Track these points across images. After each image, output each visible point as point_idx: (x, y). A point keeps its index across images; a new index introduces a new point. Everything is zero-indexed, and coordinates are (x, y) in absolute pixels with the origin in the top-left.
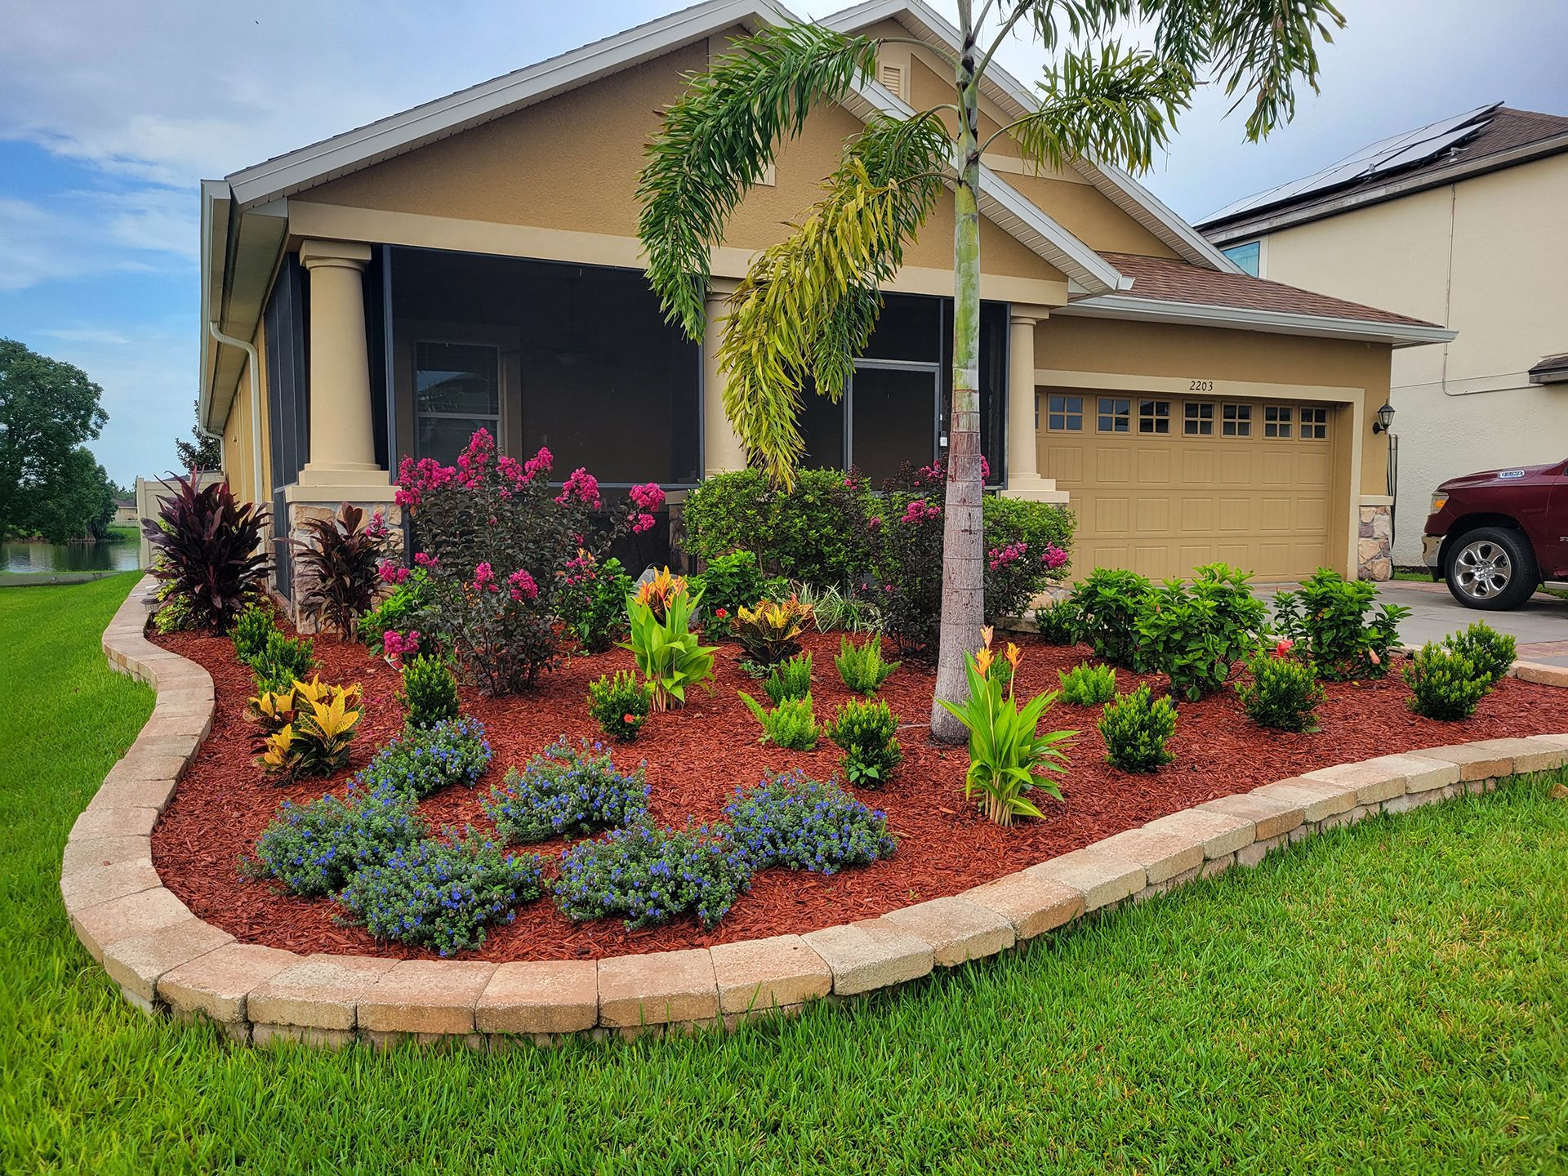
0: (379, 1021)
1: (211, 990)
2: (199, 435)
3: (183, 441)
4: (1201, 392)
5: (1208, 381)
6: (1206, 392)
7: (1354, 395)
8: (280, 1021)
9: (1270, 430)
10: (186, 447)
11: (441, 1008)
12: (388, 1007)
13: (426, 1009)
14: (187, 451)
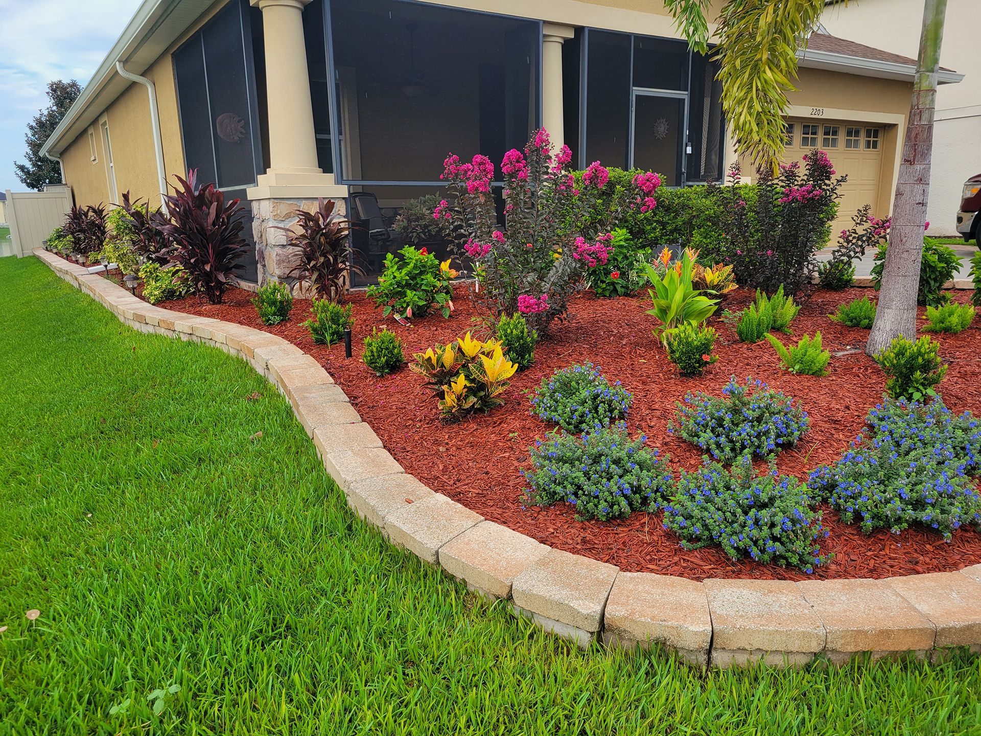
0: (848, 644)
1: (674, 623)
2: (31, 160)
3: (20, 163)
4: (816, 116)
5: (821, 109)
6: (820, 117)
7: (899, 119)
8: (748, 647)
9: (848, 144)
10: (22, 168)
11: (907, 630)
12: (859, 632)
13: (893, 631)
14: (23, 171)
